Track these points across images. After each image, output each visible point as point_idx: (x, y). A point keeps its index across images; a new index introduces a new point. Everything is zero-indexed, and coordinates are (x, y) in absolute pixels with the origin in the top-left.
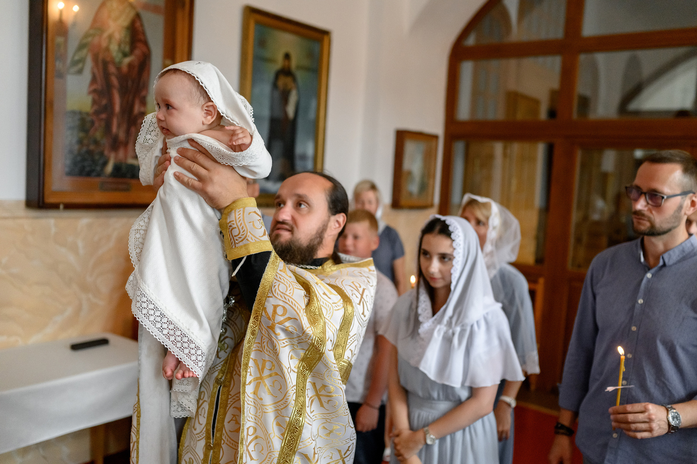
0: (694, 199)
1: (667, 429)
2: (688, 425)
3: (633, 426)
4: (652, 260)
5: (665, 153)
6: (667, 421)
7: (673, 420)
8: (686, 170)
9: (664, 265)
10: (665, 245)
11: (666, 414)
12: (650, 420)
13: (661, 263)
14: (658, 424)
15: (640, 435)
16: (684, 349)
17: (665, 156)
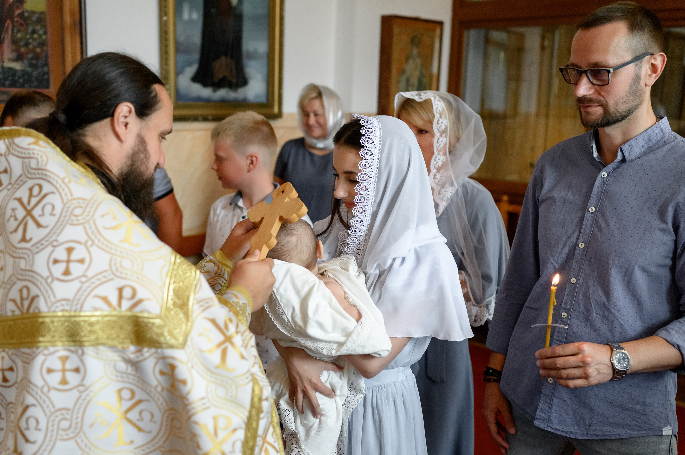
0: (653, 61)
1: (612, 373)
2: (641, 368)
3: (564, 373)
4: (608, 156)
5: (601, 11)
6: (610, 364)
7: (619, 363)
8: (633, 27)
9: (624, 160)
10: (625, 133)
11: (609, 356)
12: (584, 365)
13: (619, 157)
14: (596, 368)
15: (572, 383)
16: (644, 270)
17: (601, 14)
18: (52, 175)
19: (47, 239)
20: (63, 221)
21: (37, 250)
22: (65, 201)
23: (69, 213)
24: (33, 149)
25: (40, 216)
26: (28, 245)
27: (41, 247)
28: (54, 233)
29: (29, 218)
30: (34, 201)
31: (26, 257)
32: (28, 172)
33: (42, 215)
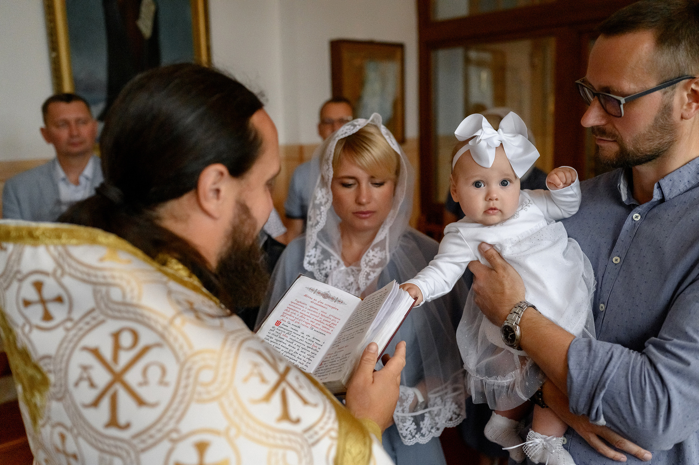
13: (656, 196)
18: (153, 316)
19: (159, 426)
20: (184, 395)
21: (142, 446)
22: (182, 358)
23: (191, 380)
24: (111, 269)
25: (141, 384)
26: (125, 435)
27: (150, 441)
28: (171, 418)
29: (118, 387)
30: (125, 357)
31: (124, 454)
32: (106, 306)
33: (145, 383)
